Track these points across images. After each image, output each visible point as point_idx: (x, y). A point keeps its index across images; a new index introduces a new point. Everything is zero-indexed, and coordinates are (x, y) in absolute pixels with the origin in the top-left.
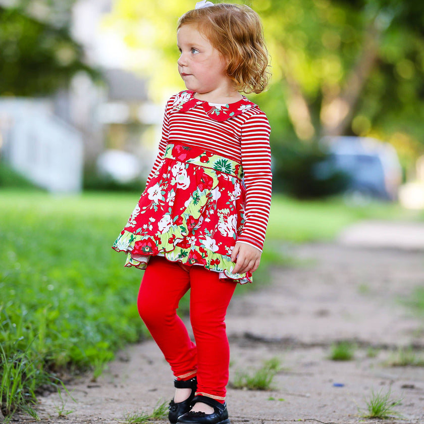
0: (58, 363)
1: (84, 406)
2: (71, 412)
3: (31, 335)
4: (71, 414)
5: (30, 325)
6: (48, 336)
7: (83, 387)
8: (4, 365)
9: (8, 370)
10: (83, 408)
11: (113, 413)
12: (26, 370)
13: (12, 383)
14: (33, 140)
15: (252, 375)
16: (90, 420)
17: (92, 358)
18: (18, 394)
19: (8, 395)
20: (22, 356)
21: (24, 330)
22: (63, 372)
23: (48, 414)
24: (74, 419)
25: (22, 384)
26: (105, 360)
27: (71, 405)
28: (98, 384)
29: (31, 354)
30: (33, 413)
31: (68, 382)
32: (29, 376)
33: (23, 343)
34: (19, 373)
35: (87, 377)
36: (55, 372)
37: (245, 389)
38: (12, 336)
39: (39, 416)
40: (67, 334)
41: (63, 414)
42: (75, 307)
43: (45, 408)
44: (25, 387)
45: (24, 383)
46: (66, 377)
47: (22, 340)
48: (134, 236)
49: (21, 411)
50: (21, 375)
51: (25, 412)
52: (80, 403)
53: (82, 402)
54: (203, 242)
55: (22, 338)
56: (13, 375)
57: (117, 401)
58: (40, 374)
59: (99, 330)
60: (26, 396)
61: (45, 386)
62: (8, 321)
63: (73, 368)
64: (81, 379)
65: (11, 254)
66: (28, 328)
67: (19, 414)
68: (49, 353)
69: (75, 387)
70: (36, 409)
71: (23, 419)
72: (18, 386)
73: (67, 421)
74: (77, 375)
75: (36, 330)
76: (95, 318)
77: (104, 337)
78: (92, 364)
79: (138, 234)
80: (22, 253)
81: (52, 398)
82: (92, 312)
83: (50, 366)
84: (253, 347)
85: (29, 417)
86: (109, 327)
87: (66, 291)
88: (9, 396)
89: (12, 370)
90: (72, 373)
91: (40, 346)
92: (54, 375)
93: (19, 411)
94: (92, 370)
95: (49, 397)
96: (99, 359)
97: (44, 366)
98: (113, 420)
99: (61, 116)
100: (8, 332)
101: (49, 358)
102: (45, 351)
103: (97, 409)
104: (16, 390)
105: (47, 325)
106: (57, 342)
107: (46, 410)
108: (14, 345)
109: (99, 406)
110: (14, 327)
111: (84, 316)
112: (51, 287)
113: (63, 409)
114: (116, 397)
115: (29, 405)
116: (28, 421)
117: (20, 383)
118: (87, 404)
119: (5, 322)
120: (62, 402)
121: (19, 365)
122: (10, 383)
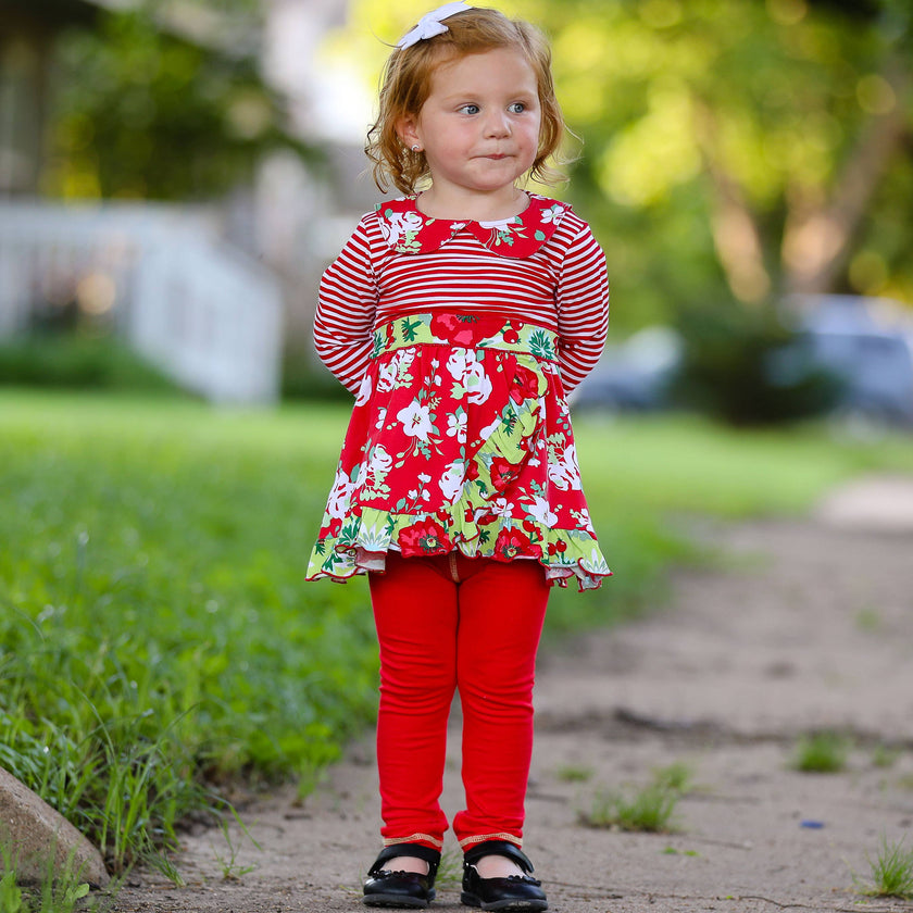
0: (225, 766)
1: (277, 858)
2: (250, 870)
3: (168, 706)
4: (249, 875)
5: (166, 686)
6: (203, 707)
7: (276, 818)
8: (112, 769)
9: (120, 779)
10: (274, 862)
11: (338, 875)
12: (157, 781)
13: (127, 806)
14: (179, 292)
15: (630, 800)
16: (289, 888)
17: (294, 757)
18: (139, 830)
19: (118, 832)
20: (149, 749)
21: (154, 695)
22: (234, 785)
23: (202, 873)
24: (256, 884)
25: (148, 808)
26: (322, 761)
27: (250, 855)
28: (306, 812)
29: (168, 747)
30: (169, 870)
31: (243, 807)
32: (162, 792)
33: (152, 723)
34: (142, 786)
35: (284, 796)
36: (217, 784)
37: (615, 828)
38: (128, 708)
39: (183, 877)
40: (243, 705)
41: (232, 873)
42: (262, 649)
43: (195, 861)
44: (153, 816)
45: (152, 807)
46: (240, 795)
47: (149, 717)
48: (393, 517)
49: (146, 865)
50: (146, 790)
51: (154, 867)
52: (268, 852)
53: (273, 850)
54: (530, 509)
55: (150, 711)
56: (129, 790)
57: (346, 848)
58: (185, 788)
59: (310, 698)
60: (155, 835)
61: (196, 814)
62: (122, 675)
63: (255, 776)
64: (271, 800)
65: (129, 534)
66: (161, 691)
67: (140, 872)
68: (206, 746)
69: (257, 818)
70: (177, 863)
71: (149, 884)
72: (139, 814)
73: (240, 889)
74: (262, 791)
75: (177, 696)
76: (302, 673)
77: (321, 711)
78: (294, 771)
79: (402, 511)
80: (152, 532)
81: (211, 840)
82: (295, 658)
83: (207, 772)
84: (633, 740)
85: (161, 879)
86: (335, 695)
87: (243, 613)
88: (121, 833)
89: (127, 779)
90: (254, 789)
91: (186, 730)
92: (214, 792)
93: (141, 865)
94: (294, 781)
95: (204, 837)
96: (309, 759)
97: (194, 772)
98: (336, 888)
99: (239, 244)
100: (120, 700)
101: (204, 755)
102: (196, 739)
103: (304, 864)
104: (136, 822)
105: (203, 687)
106: (223, 722)
107: (198, 865)
108: (132, 726)
109: (308, 859)
110: (132, 689)
111: (280, 668)
112: (213, 606)
113: (232, 862)
114: (344, 840)
115: (162, 852)
116: (159, 887)
117: (145, 807)
118: (283, 854)
119: (113, 679)
120: (231, 849)
121: (142, 769)
122: (123, 805)
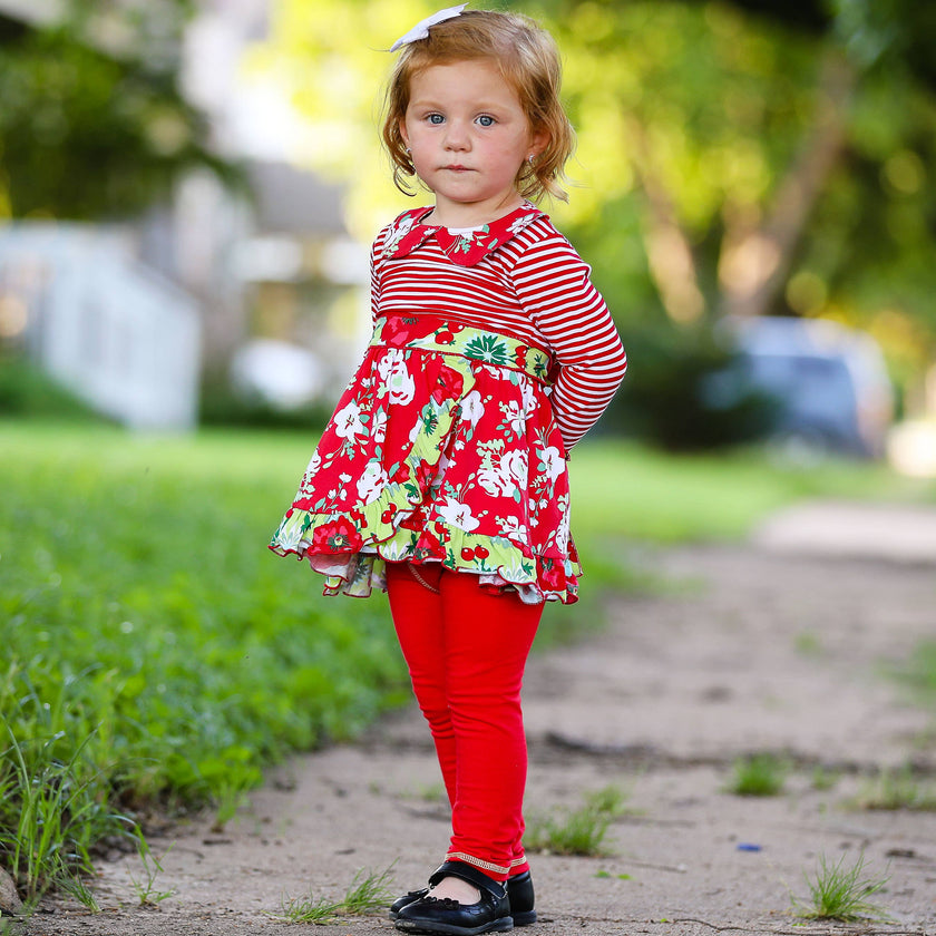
0: (141, 791)
1: (196, 884)
2: (168, 896)
3: (83, 728)
4: (167, 900)
5: (81, 708)
6: (119, 731)
7: (194, 844)
8: (24, 792)
9: (32, 802)
10: (194, 888)
11: (259, 900)
12: (70, 803)
13: (41, 831)
14: (92, 315)
15: (561, 823)
16: (208, 914)
17: (212, 781)
18: (53, 854)
19: (31, 856)
20: (63, 770)
21: (69, 718)
22: (152, 810)
23: (118, 899)
24: (174, 910)
25: (61, 832)
26: (242, 786)
27: (168, 880)
28: (227, 837)
29: (82, 770)
30: (85, 895)
31: (162, 831)
32: (76, 816)
33: (66, 745)
34: (56, 810)
35: (204, 821)
36: (134, 809)
37: (546, 852)
38: (41, 730)
39: (99, 903)
40: (161, 727)
41: (149, 899)
42: (180, 671)
43: (110, 886)
44: (67, 842)
45: (66, 830)
46: (156, 820)
47: (61, 739)
48: (312, 517)
49: (60, 891)
50: (59, 814)
51: (68, 893)
52: (186, 877)
53: (192, 875)
54: (443, 510)
55: (62, 733)
56: (43, 815)
57: (268, 873)
58: (100, 812)
59: (229, 722)
60: (69, 860)
61: (112, 839)
62: (34, 696)
63: (172, 802)
64: (190, 825)
65: (41, 555)
66: (75, 714)
67: (54, 898)
68: (123, 769)
69: (174, 843)
70: (92, 889)
71: (63, 910)
72: (53, 838)
73: (158, 915)
74: (180, 816)
75: (92, 719)
76: (221, 696)
77: (241, 736)
78: (213, 795)
79: (320, 511)
80: (66, 554)
81: (127, 866)
82: (215, 681)
83: (124, 796)
84: (566, 765)
85: (76, 905)
86: (252, 715)
87: (159, 636)
88: (35, 859)
89: (40, 803)
90: (171, 814)
91: (102, 752)
92: (129, 817)
93: (54, 891)
94: (213, 807)
95: (120, 863)
96: (229, 784)
97: (110, 796)
98: (258, 913)
99: (154, 263)
100: (33, 721)
101: (121, 778)
102: (111, 763)
103: (225, 889)
104: (50, 845)
105: (118, 707)
106: (139, 745)
107: (114, 891)
108: (45, 749)
109: (227, 885)
110: (45, 711)
111: (199, 691)
112: (127, 627)
113: (149, 888)
114: (266, 865)
115: (76, 878)
116: (73, 913)
117: (58, 831)
118: (202, 880)
119: (25, 700)
120: (149, 874)
121: (55, 795)
122: (37, 830)
